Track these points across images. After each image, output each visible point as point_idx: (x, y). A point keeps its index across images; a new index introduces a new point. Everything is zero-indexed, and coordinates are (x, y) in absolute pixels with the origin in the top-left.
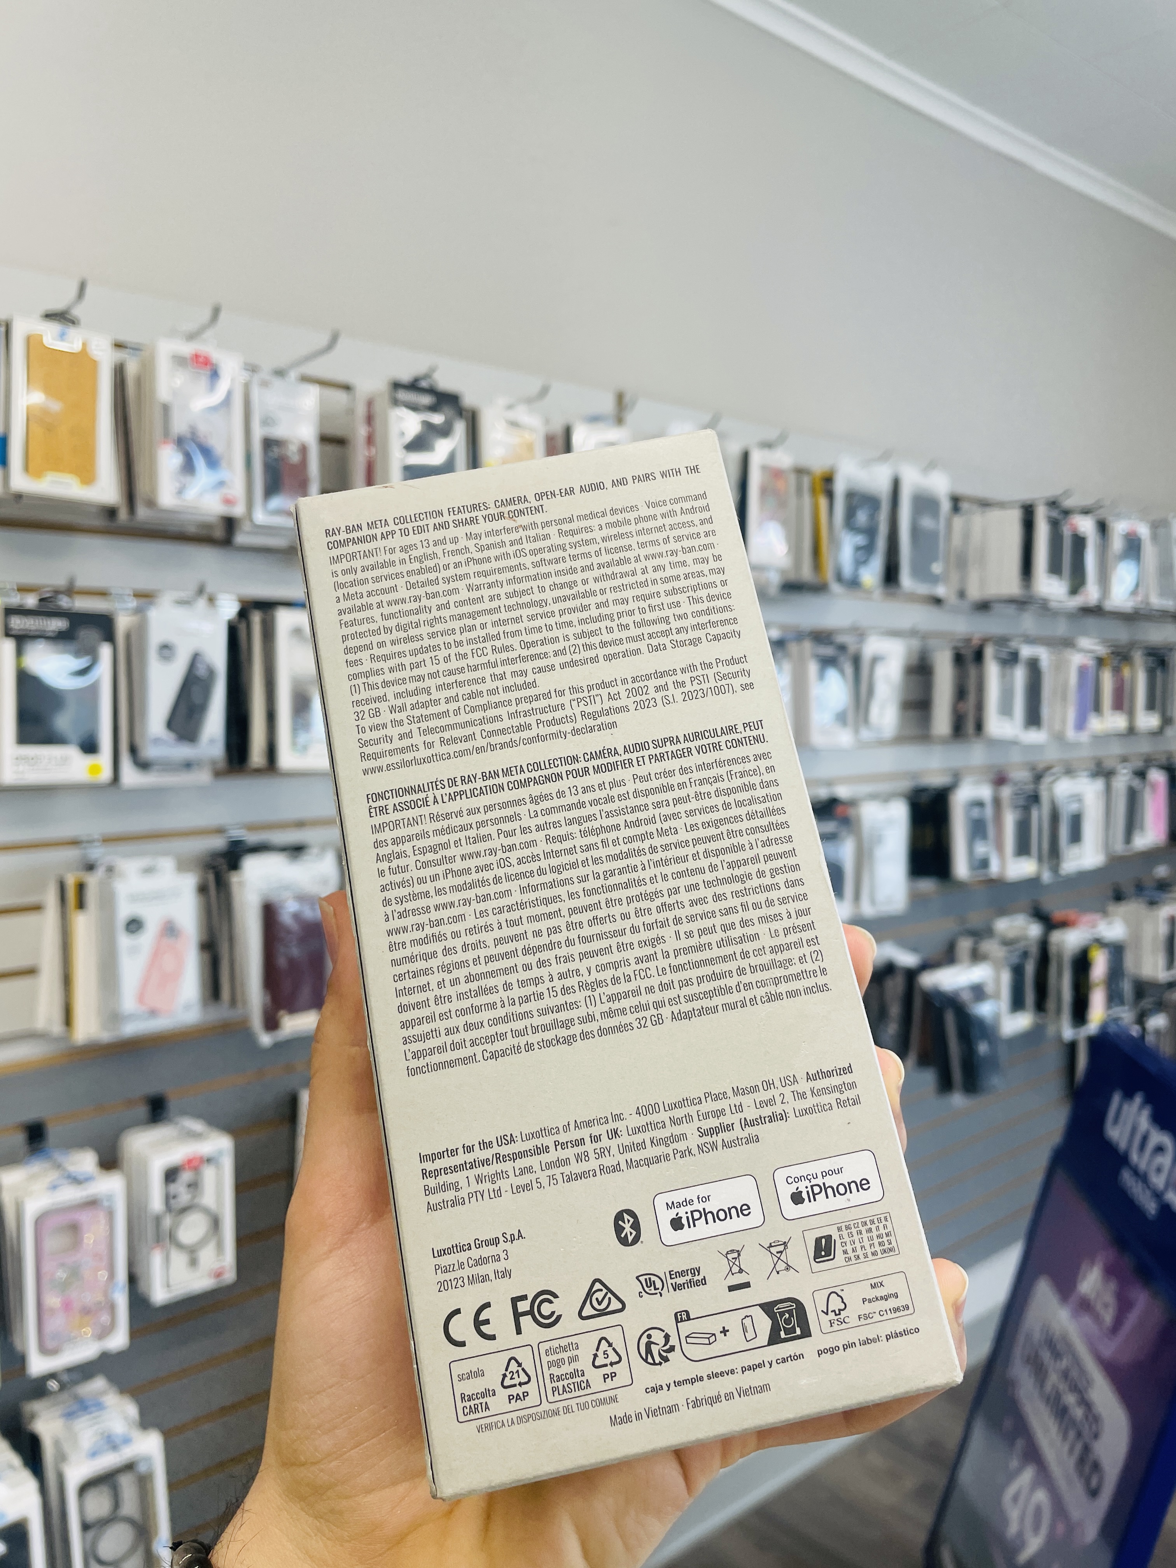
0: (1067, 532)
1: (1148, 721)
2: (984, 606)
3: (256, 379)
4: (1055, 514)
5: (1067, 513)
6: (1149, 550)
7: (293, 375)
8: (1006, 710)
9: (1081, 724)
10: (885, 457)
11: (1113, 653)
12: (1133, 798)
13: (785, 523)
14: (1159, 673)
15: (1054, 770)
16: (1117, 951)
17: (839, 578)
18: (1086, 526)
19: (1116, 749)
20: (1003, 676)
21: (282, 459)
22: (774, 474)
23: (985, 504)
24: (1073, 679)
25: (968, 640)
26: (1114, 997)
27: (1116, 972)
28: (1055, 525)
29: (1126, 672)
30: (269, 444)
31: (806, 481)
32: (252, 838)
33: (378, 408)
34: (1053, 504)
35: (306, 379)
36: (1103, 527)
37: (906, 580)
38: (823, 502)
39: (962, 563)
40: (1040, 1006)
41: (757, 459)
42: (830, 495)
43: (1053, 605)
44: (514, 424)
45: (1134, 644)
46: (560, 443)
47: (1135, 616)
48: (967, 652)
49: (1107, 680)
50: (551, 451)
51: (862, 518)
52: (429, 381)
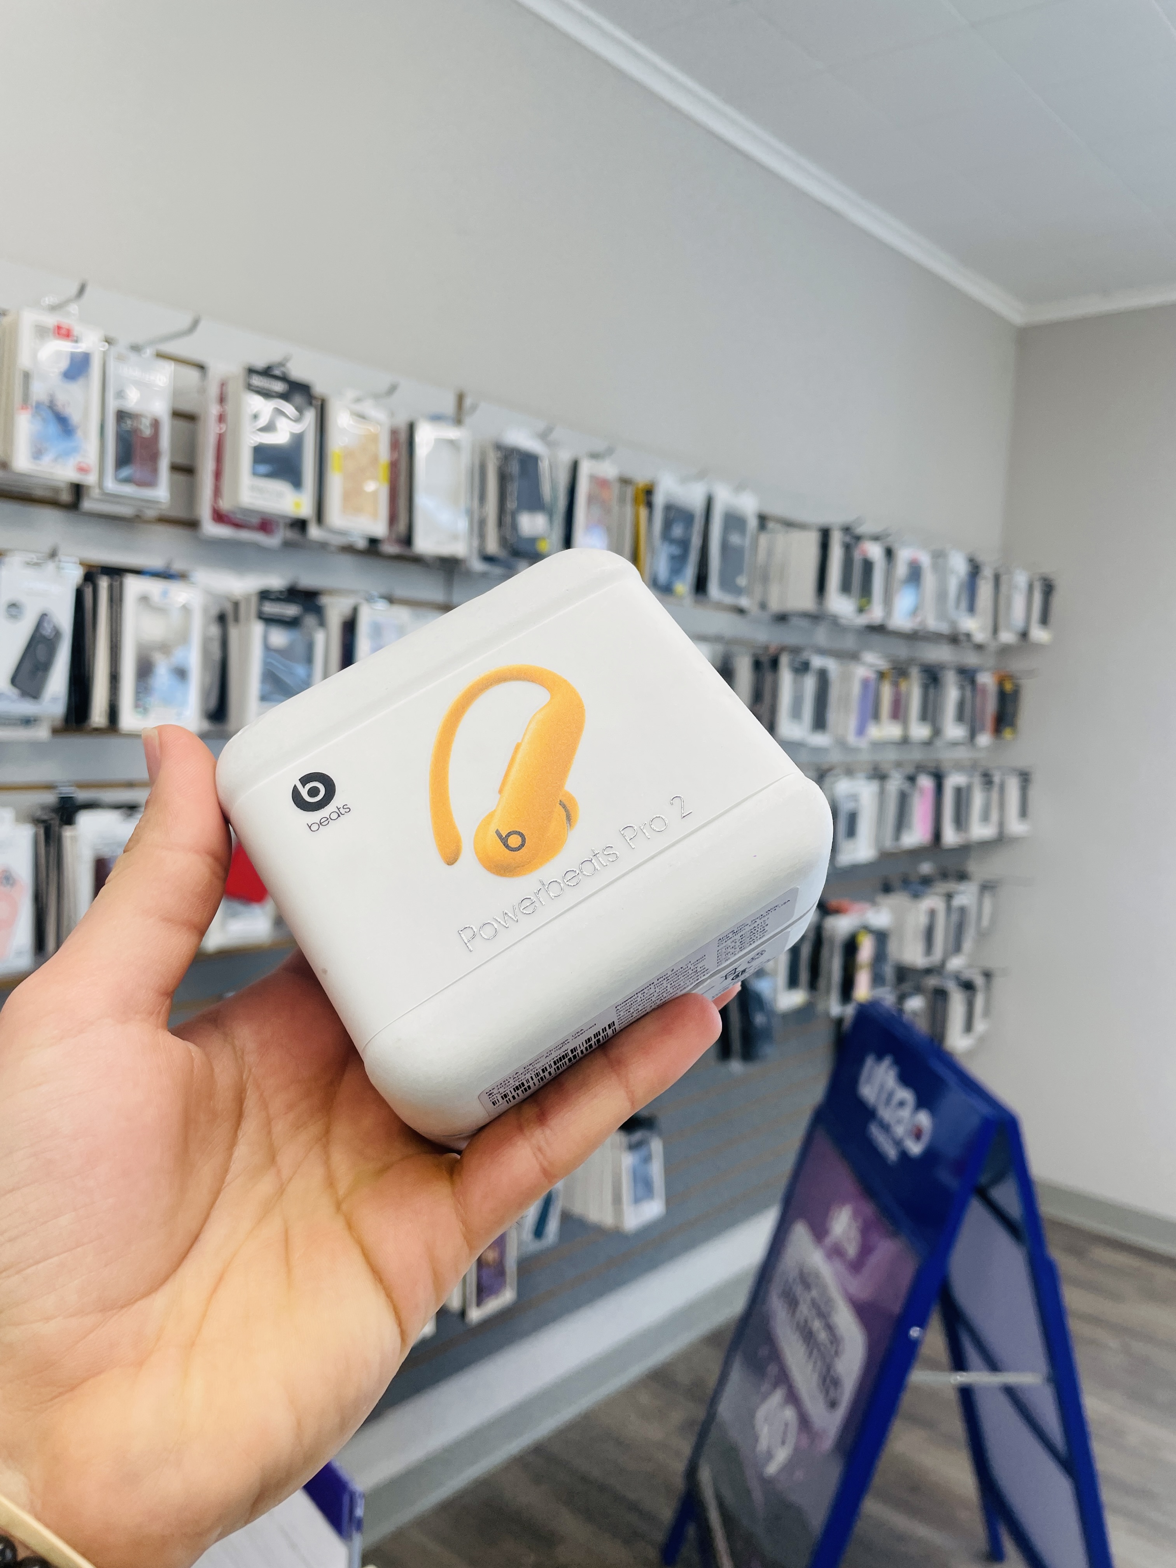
0: (857, 556)
1: (920, 731)
2: (782, 618)
3: (114, 351)
4: (848, 539)
5: (858, 538)
6: (929, 580)
7: (149, 352)
8: (796, 713)
9: (861, 731)
10: (701, 475)
11: (894, 669)
12: (904, 800)
13: (609, 530)
14: (931, 691)
15: (835, 772)
16: (881, 937)
17: (656, 584)
18: (875, 551)
19: (891, 755)
20: (795, 682)
21: (135, 431)
22: (600, 483)
23: (789, 524)
24: (856, 689)
25: (766, 648)
26: (877, 979)
27: (880, 956)
28: (848, 549)
29: (903, 686)
30: (122, 416)
31: (630, 492)
32: (82, 796)
33: (231, 389)
34: (847, 530)
35: (161, 356)
36: (889, 553)
37: (714, 590)
38: (643, 512)
39: (765, 579)
40: (813, 985)
41: (586, 469)
42: (650, 505)
43: (843, 621)
44: (362, 417)
45: (911, 661)
46: (403, 437)
47: (914, 637)
48: (765, 659)
49: (887, 692)
50: (394, 445)
51: (677, 531)
52: (283, 369)
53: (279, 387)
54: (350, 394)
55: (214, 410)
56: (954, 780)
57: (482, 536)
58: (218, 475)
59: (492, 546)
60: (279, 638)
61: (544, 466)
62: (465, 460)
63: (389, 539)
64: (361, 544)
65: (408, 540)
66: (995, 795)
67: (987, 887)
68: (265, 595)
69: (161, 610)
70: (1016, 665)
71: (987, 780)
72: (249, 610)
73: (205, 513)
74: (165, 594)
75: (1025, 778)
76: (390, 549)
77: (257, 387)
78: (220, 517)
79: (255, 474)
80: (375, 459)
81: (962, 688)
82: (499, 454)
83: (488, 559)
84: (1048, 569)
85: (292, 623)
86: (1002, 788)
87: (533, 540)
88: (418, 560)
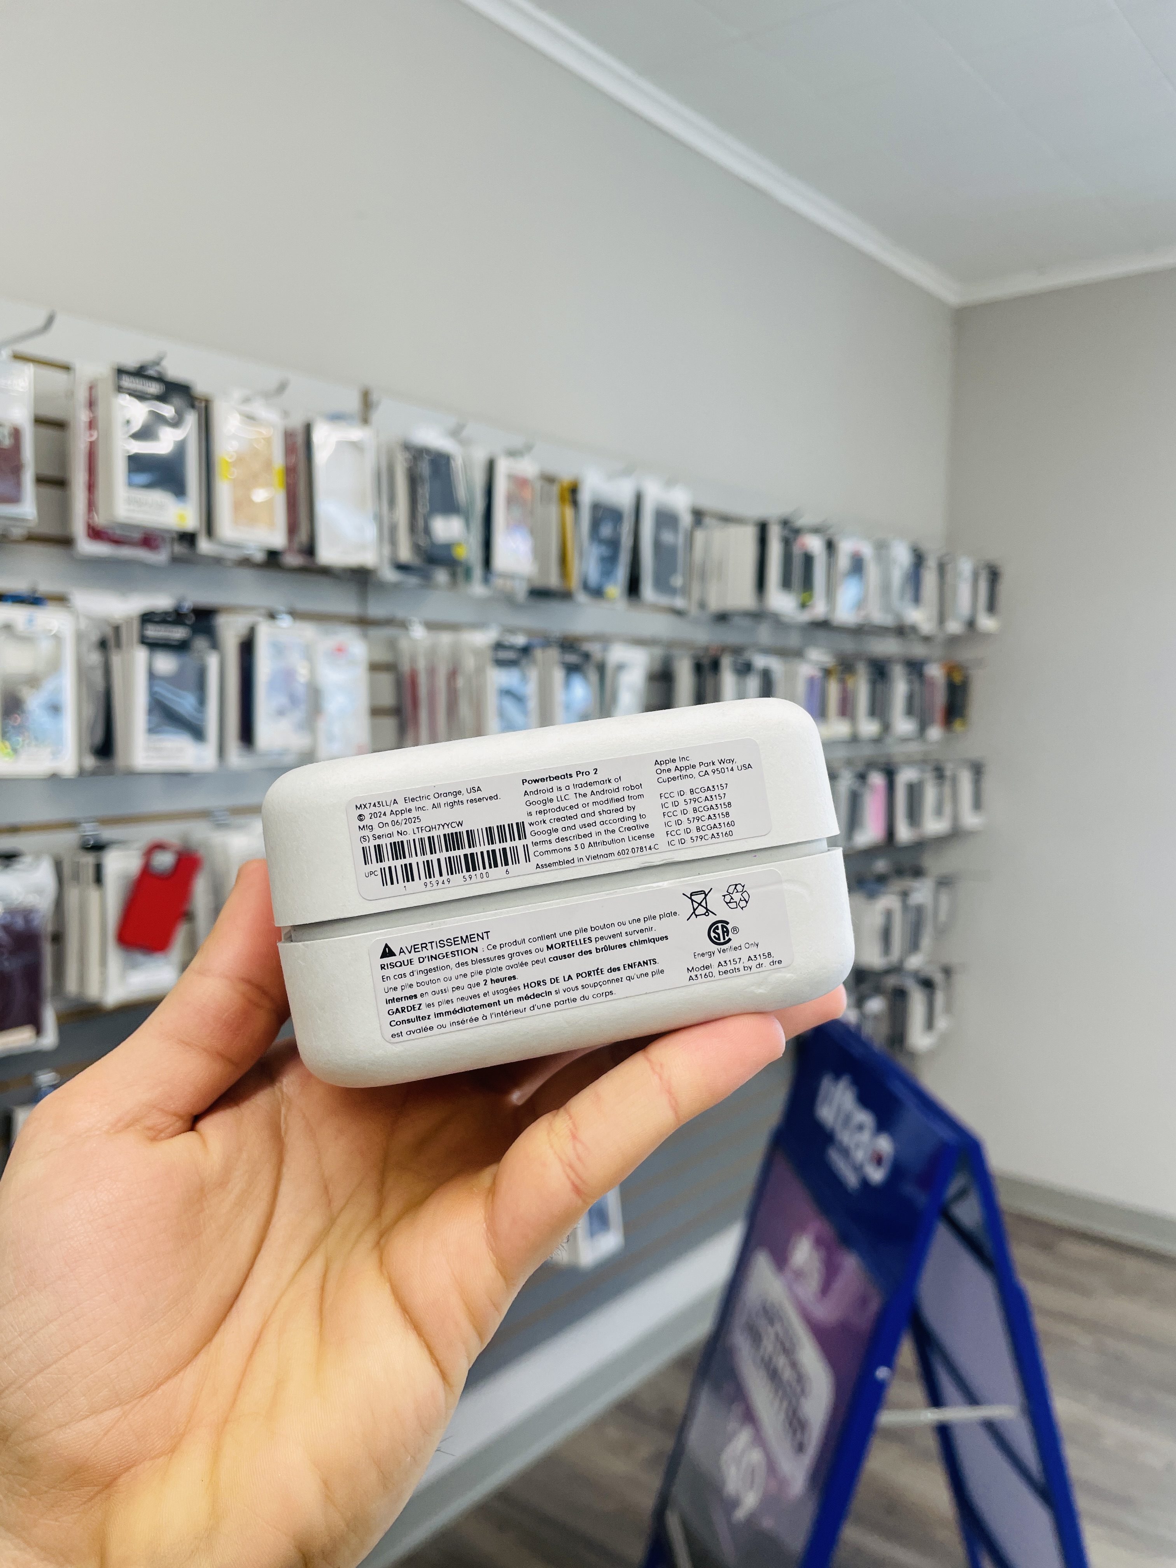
0: (797, 550)
1: (869, 728)
2: (722, 618)
4: (786, 533)
5: (797, 532)
6: (872, 570)
7: (4, 353)
10: (627, 471)
11: (840, 664)
12: (855, 799)
13: (533, 532)
14: (879, 686)
17: (586, 587)
18: (814, 544)
19: (843, 754)
20: (738, 684)
22: (519, 482)
23: (726, 519)
24: (801, 688)
25: (707, 649)
28: (787, 543)
29: (850, 683)
31: (554, 490)
33: (100, 392)
34: (785, 523)
35: (19, 357)
36: (830, 546)
37: (648, 590)
38: (569, 512)
39: (703, 578)
41: (503, 468)
42: (575, 504)
43: (786, 619)
44: (250, 418)
45: (858, 656)
46: (300, 440)
47: (860, 631)
48: (706, 661)
49: (833, 689)
50: (290, 449)
51: (606, 531)
52: (158, 368)
53: (154, 388)
54: (237, 394)
55: (83, 416)
56: (906, 776)
57: (393, 542)
58: (91, 487)
59: (405, 554)
60: (166, 663)
61: (458, 464)
62: (369, 462)
63: (290, 548)
64: (259, 556)
65: (310, 550)
66: (947, 790)
67: (944, 882)
68: (148, 618)
69: (26, 639)
70: (965, 655)
71: (939, 773)
72: (131, 634)
73: (79, 529)
74: (30, 621)
75: (977, 770)
76: (292, 560)
77: (129, 389)
78: (96, 534)
79: (131, 484)
80: (268, 465)
81: (910, 682)
82: (408, 455)
83: (401, 567)
84: (993, 555)
85: (180, 647)
86: (954, 780)
87: (448, 547)
88: (326, 572)
